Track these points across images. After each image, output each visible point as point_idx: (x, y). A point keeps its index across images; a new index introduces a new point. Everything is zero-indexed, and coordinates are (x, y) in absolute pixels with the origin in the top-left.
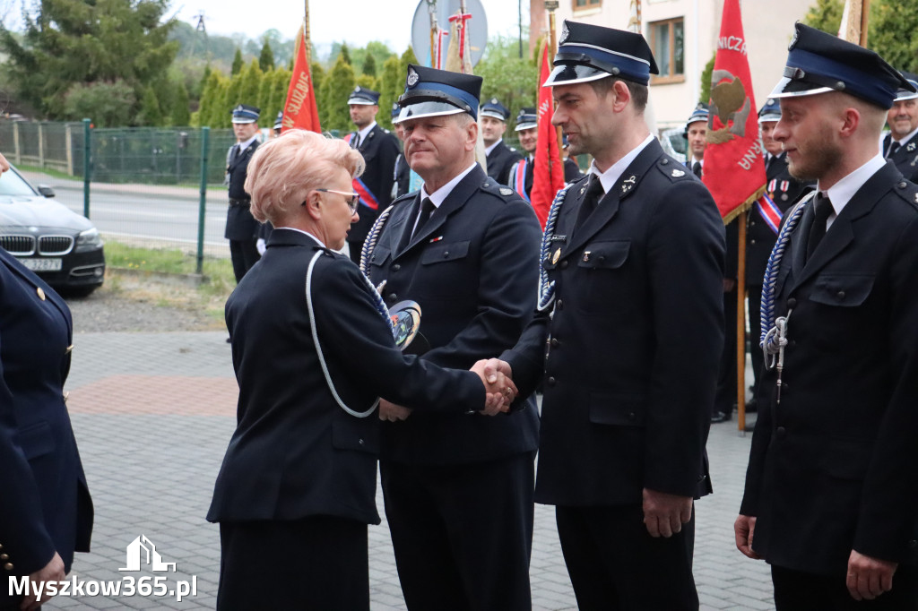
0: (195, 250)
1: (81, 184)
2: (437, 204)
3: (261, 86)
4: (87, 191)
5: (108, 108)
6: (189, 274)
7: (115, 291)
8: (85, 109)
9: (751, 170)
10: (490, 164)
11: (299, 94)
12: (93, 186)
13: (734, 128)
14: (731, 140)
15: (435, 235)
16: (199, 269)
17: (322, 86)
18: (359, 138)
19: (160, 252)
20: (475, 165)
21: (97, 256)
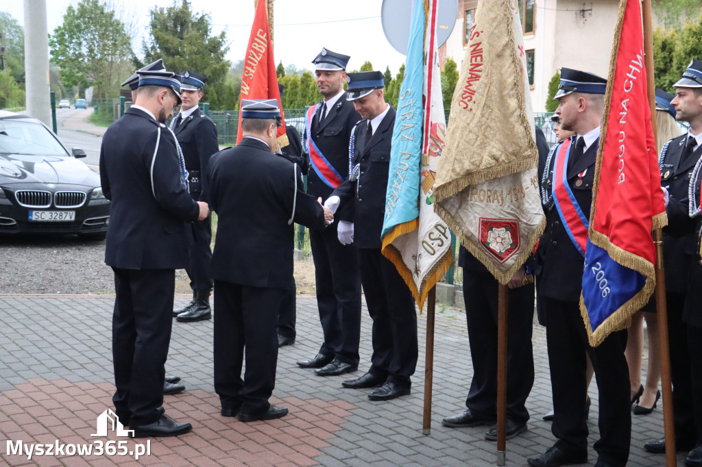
11: (255, 55)
18: (326, 108)
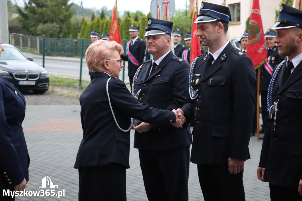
0: (79, 79)
1: (42, 57)
2: (158, 64)
3: (101, 25)
4: (44, 59)
5: (51, 32)
6: (77, 86)
7: (53, 92)
8: (43, 32)
9: (262, 53)
10: (176, 51)
11: (114, 27)
12: (46, 57)
13: (256, 39)
14: (255, 43)
15: (157, 74)
16: (80, 85)
17: (121, 25)
18: (133, 42)
19: (67, 79)
20: (170, 51)
21: (47, 80)
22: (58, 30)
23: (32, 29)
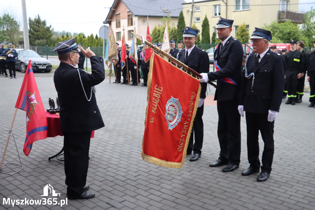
4: (47, 57)
5: (42, 44)
8: (39, 44)
12: (48, 56)
21: (51, 66)
22: (46, 43)
23: (33, 42)
